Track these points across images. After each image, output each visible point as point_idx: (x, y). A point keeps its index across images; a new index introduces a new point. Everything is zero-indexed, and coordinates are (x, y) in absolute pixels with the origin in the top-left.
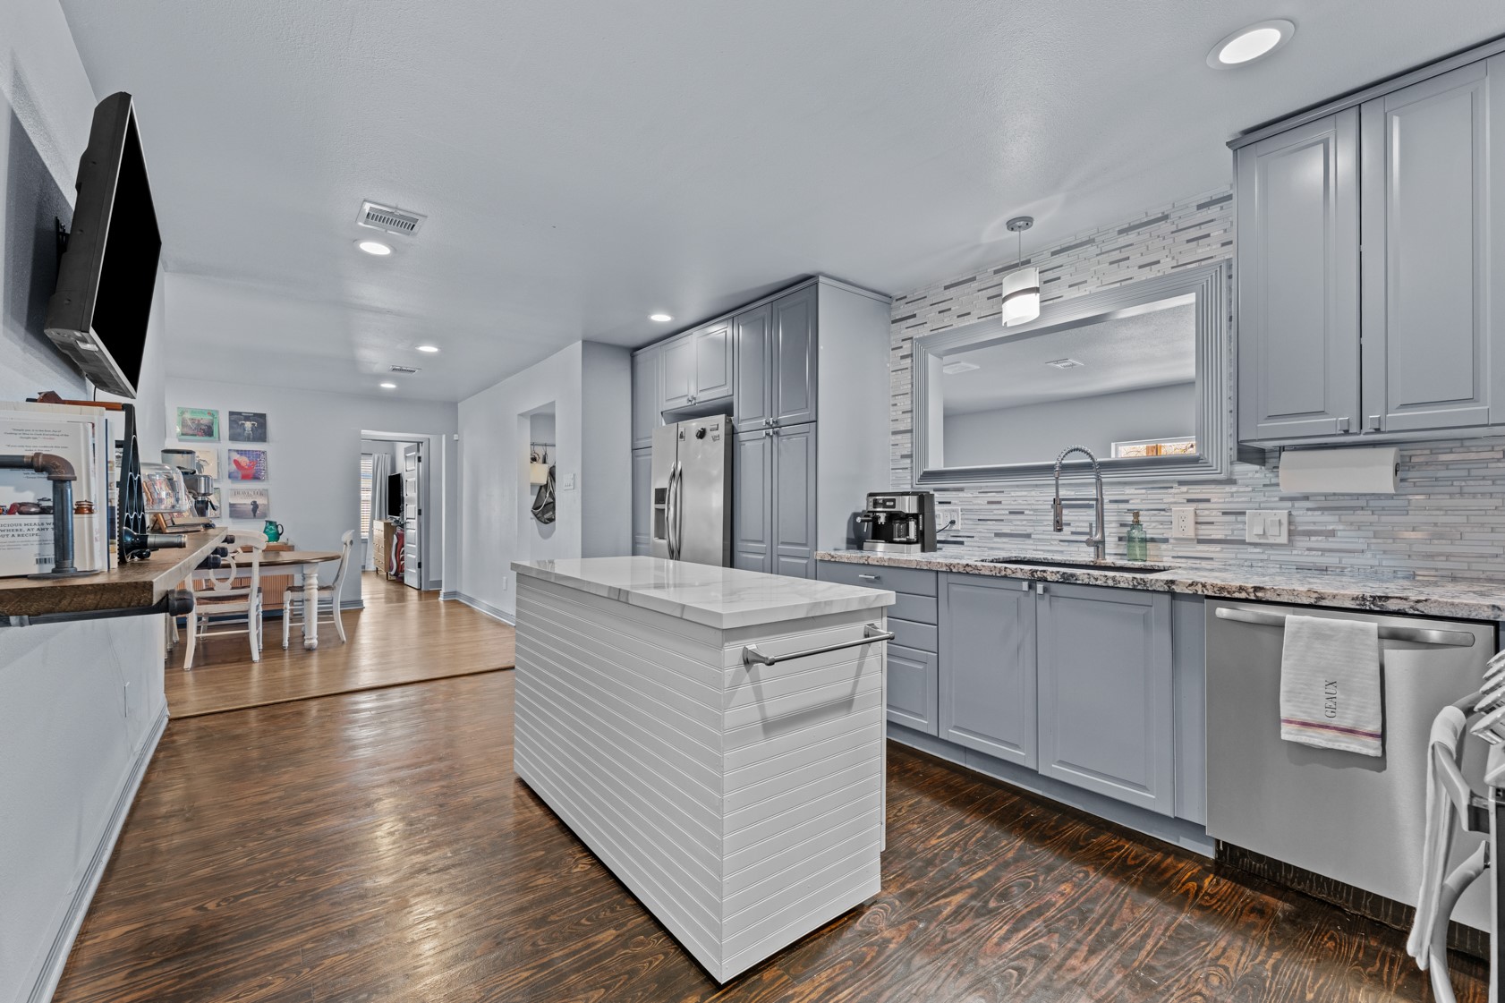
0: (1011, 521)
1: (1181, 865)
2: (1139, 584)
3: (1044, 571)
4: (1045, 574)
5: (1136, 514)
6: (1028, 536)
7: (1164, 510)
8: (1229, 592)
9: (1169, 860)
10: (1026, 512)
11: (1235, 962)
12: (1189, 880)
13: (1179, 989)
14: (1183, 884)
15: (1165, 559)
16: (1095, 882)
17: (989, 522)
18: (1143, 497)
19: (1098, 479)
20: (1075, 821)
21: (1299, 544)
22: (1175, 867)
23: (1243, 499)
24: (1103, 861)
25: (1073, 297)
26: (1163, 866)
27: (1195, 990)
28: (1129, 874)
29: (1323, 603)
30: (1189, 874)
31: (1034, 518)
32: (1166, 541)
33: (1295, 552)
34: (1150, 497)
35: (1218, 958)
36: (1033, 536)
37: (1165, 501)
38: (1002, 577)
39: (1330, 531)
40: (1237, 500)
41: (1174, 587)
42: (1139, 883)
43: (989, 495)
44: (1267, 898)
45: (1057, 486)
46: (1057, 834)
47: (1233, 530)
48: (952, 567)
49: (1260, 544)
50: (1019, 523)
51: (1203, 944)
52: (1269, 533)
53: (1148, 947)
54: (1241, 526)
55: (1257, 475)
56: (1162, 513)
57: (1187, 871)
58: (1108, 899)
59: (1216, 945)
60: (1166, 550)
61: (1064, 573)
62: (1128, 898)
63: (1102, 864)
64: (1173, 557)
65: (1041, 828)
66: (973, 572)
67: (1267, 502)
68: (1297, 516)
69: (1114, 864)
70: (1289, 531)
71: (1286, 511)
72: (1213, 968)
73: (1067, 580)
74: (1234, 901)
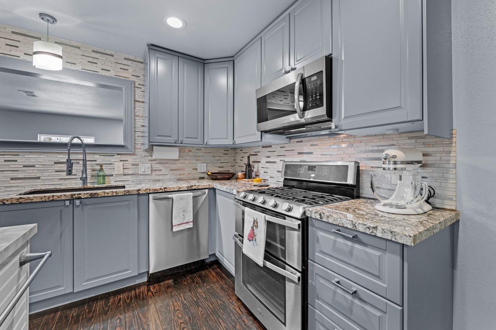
0: (24, 171)
1: (141, 290)
2: (127, 193)
3: (80, 194)
4: (80, 195)
5: (101, 166)
6: (38, 178)
7: (111, 164)
8: (157, 191)
9: (137, 291)
10: (36, 166)
11: (178, 306)
12: (148, 293)
13: (177, 327)
14: (148, 295)
15: (112, 182)
16: (125, 319)
17: (5, 172)
18: (103, 159)
19: (84, 151)
20: (95, 302)
21: (153, 174)
22: (141, 292)
23: (138, 160)
24: (120, 309)
25: (68, 68)
26: (137, 294)
27: (180, 323)
28: (131, 306)
29: (180, 190)
30: (146, 290)
31: (43, 169)
32: (112, 175)
33: (152, 176)
34: (105, 159)
35: (174, 309)
36: (41, 178)
37: (112, 161)
38: (50, 201)
39: (160, 169)
40: (136, 160)
41: (140, 192)
42: (137, 306)
43: (6, 156)
44: (166, 282)
45: (69, 153)
46: (93, 313)
47: (135, 170)
48: (5, 201)
49: (143, 175)
50: (31, 172)
51: (168, 308)
52: (146, 171)
53: (159, 324)
54: (138, 169)
55: (142, 153)
56: (111, 165)
57: (145, 290)
58: (134, 320)
59: (171, 306)
60: (112, 179)
61: (91, 193)
62: (140, 314)
63: (120, 310)
64: (115, 181)
65: (84, 317)
66: (27, 201)
67: (145, 161)
68: (153, 165)
69: (124, 306)
70: (151, 170)
71: (150, 164)
72: (176, 313)
73: (92, 196)
74: (162, 289)
